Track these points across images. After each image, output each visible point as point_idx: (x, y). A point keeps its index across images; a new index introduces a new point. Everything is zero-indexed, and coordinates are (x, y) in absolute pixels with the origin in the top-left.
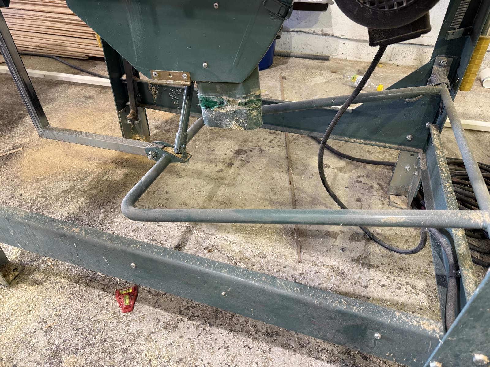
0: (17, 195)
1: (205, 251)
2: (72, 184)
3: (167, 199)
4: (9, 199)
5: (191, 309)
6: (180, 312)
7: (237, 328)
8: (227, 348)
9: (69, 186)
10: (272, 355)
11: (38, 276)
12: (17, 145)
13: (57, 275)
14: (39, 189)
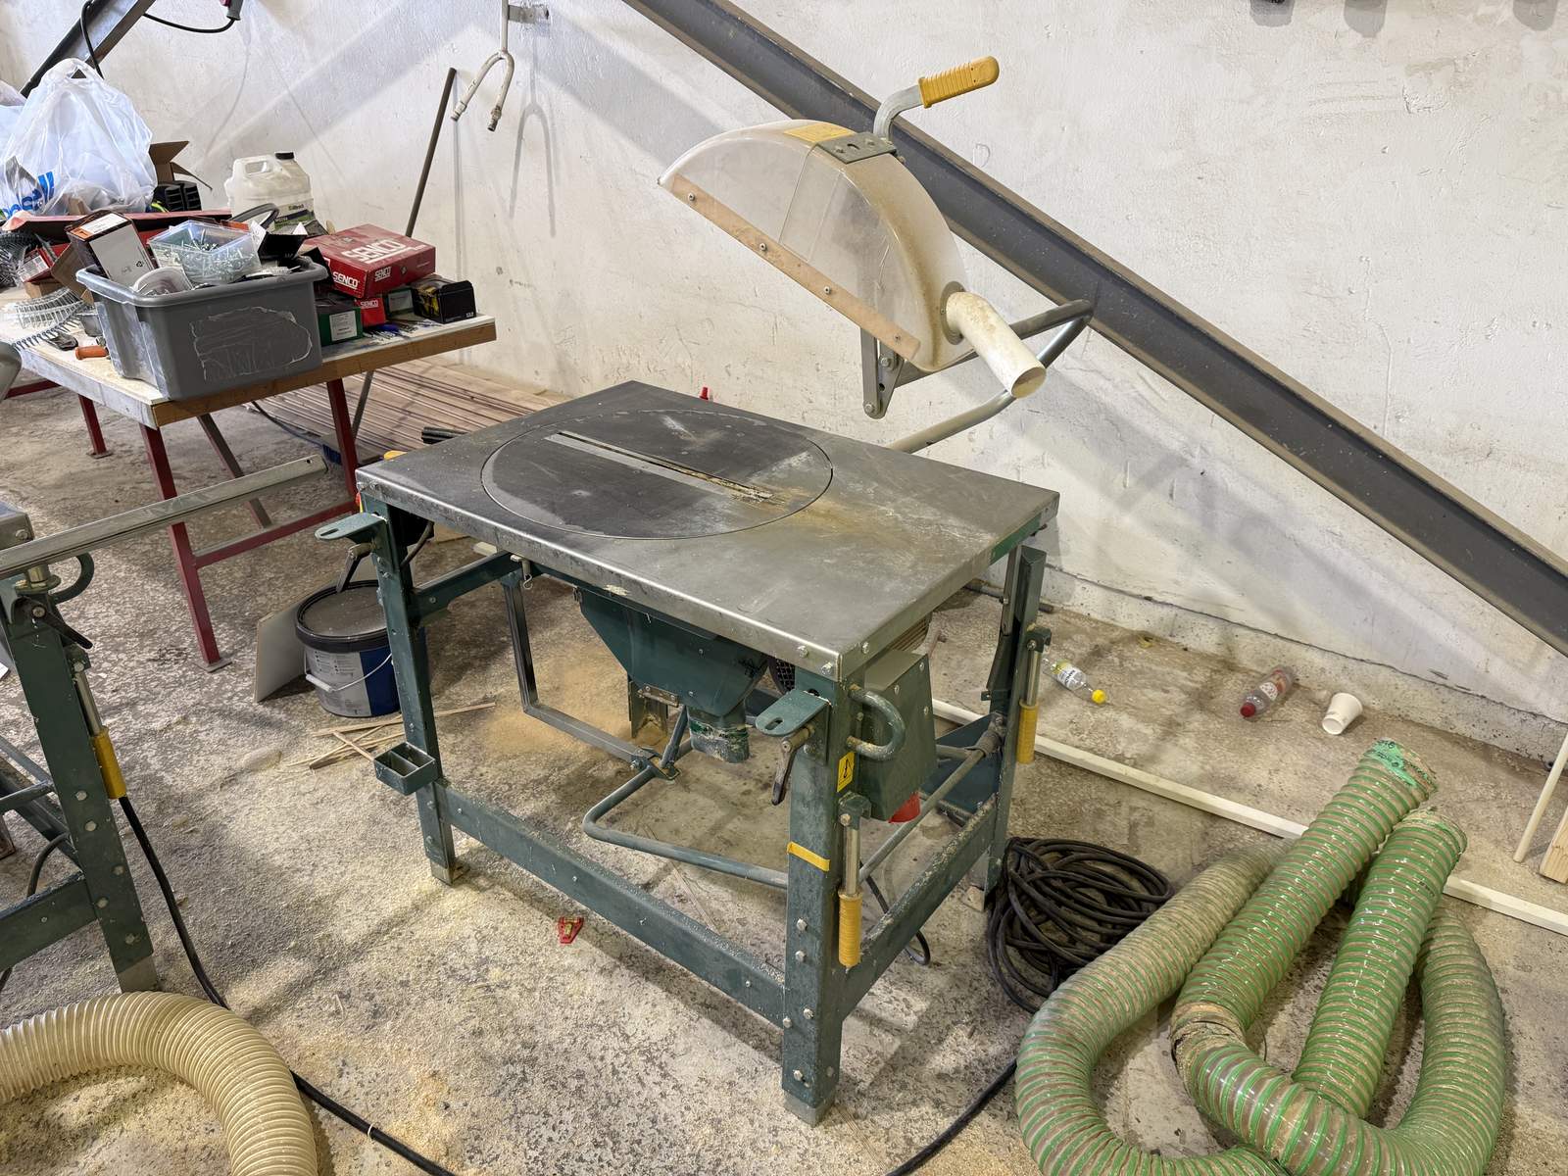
0: (477, 773)
1: (676, 900)
2: (546, 772)
3: (657, 820)
4: (467, 778)
5: (633, 959)
6: (620, 959)
7: (675, 990)
8: (654, 1006)
9: (543, 773)
10: (697, 1025)
11: (482, 882)
12: (489, 696)
13: (502, 885)
14: (505, 771)
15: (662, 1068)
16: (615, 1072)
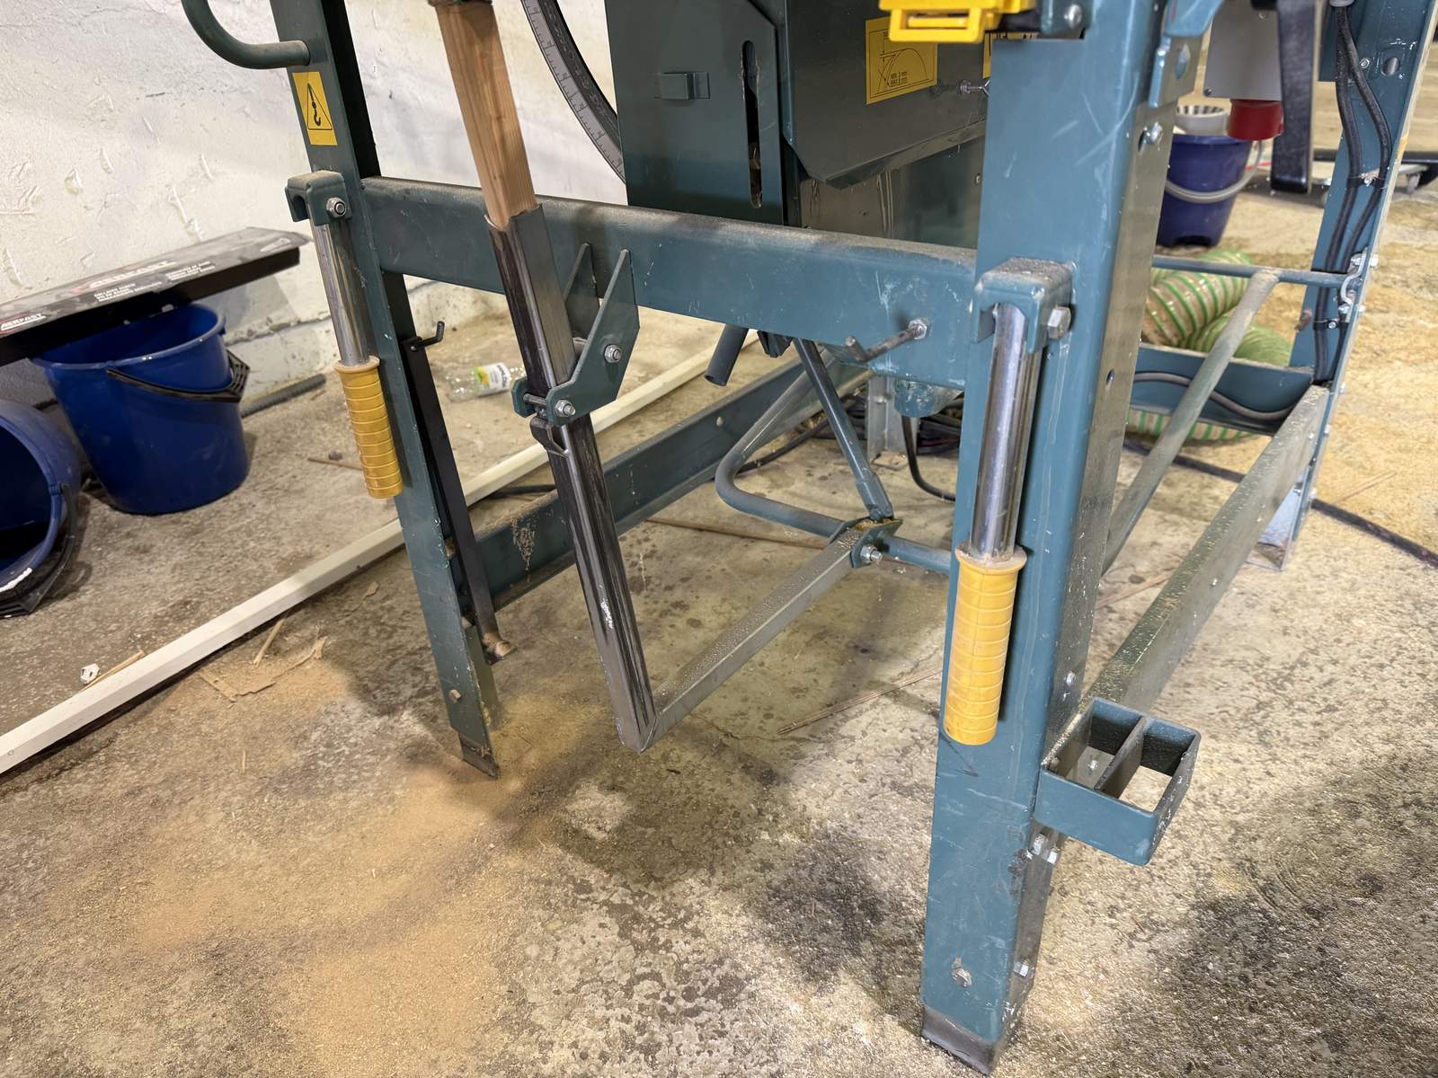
15: (1293, 668)
16: (1331, 709)
